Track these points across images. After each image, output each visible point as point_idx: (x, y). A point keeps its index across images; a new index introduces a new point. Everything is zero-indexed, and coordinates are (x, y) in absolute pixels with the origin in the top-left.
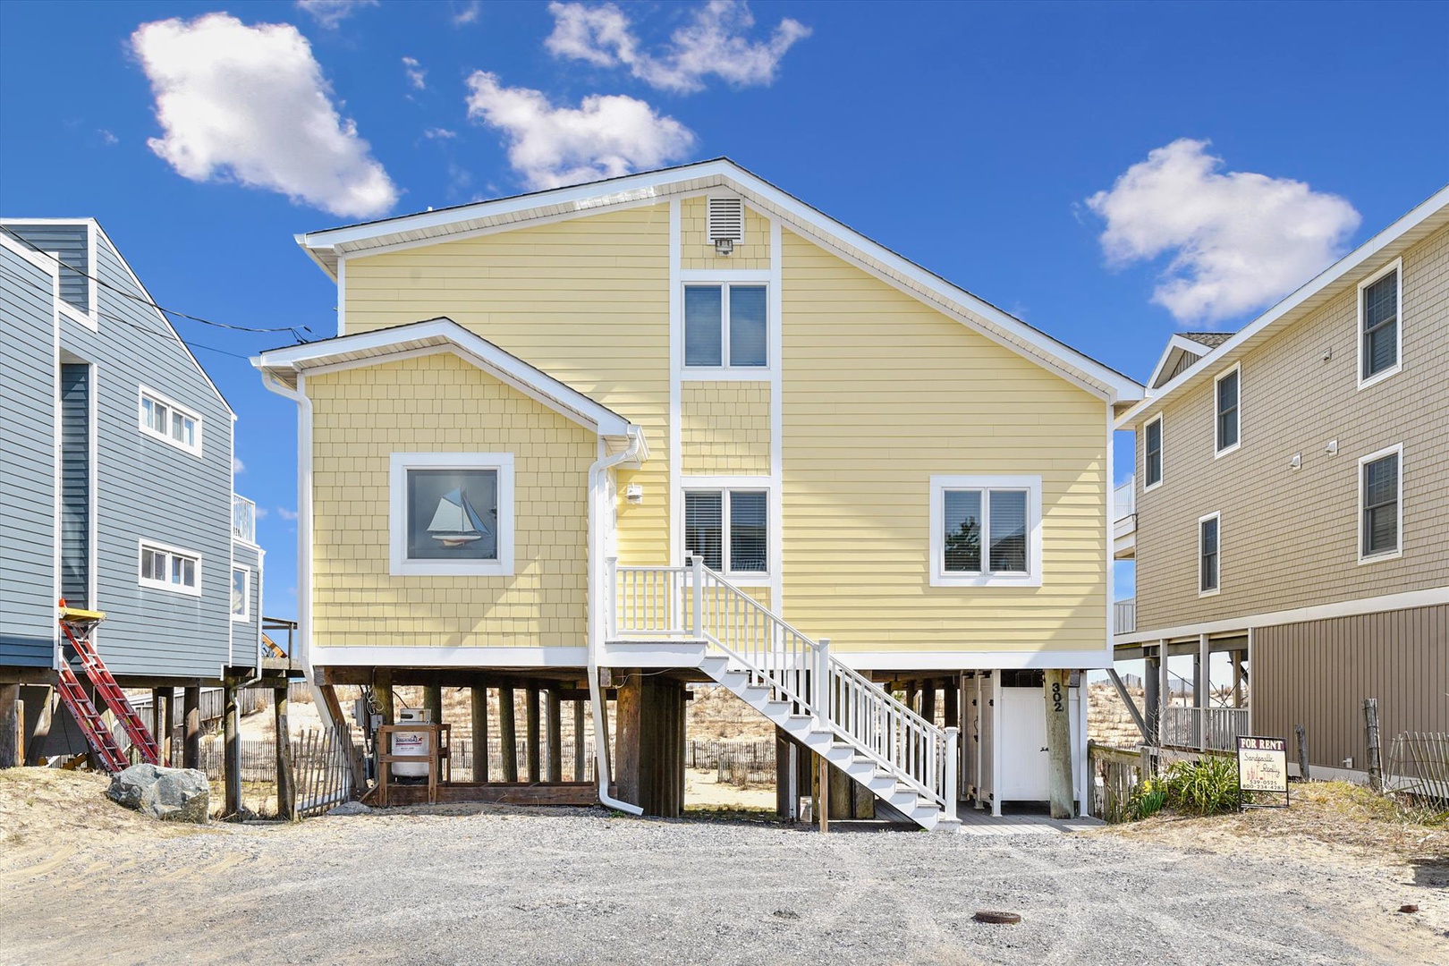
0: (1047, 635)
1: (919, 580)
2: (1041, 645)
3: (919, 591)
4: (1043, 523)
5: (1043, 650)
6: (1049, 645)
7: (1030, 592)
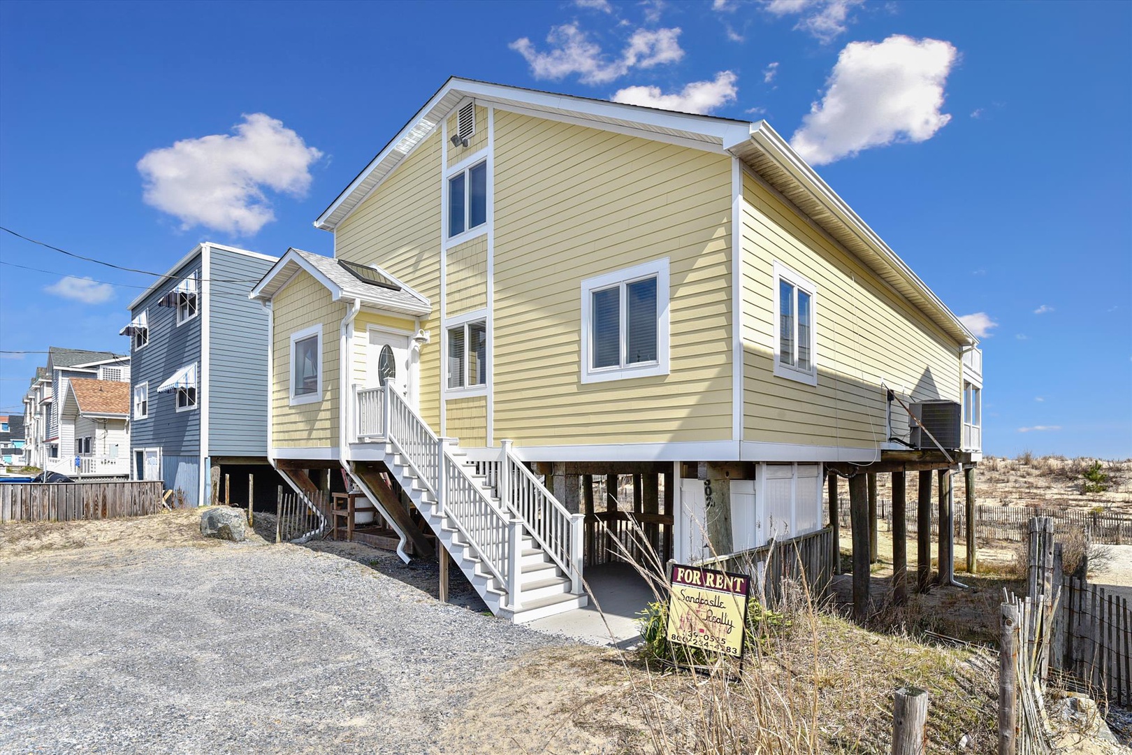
0: (674, 425)
1: (574, 379)
2: (668, 436)
3: (574, 389)
4: (670, 307)
5: (671, 441)
6: (678, 436)
7: (659, 380)
